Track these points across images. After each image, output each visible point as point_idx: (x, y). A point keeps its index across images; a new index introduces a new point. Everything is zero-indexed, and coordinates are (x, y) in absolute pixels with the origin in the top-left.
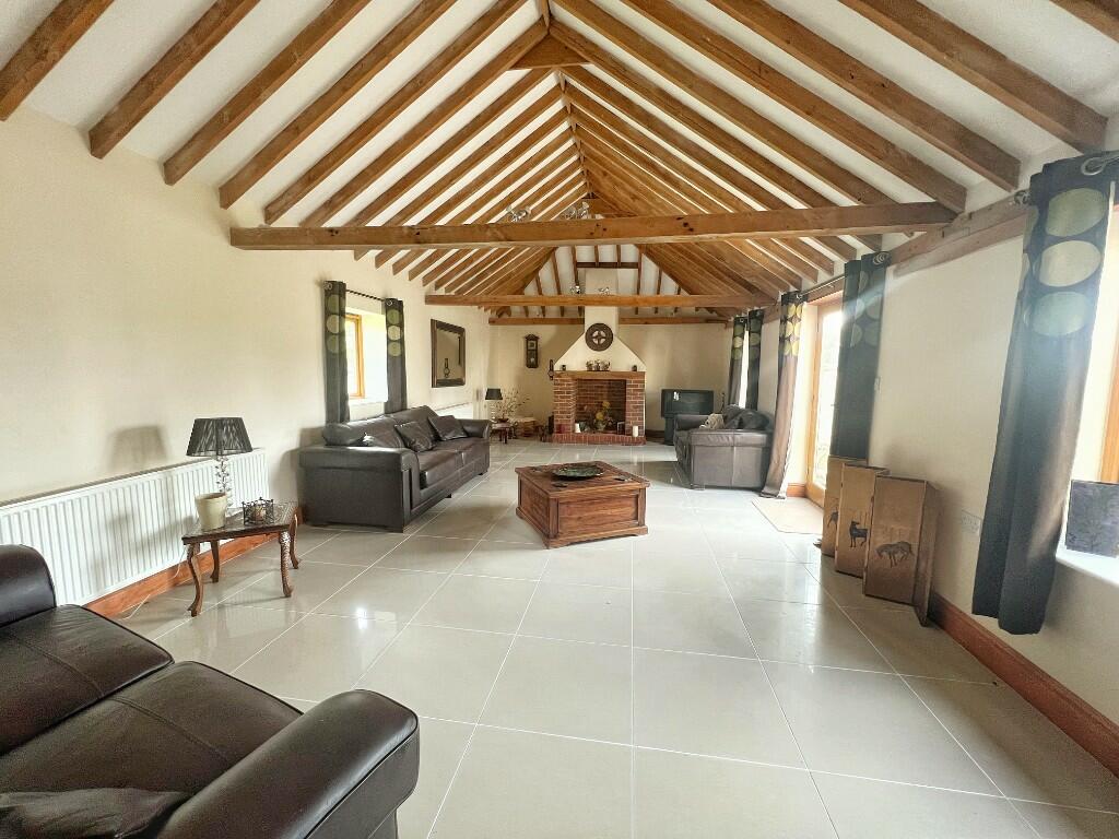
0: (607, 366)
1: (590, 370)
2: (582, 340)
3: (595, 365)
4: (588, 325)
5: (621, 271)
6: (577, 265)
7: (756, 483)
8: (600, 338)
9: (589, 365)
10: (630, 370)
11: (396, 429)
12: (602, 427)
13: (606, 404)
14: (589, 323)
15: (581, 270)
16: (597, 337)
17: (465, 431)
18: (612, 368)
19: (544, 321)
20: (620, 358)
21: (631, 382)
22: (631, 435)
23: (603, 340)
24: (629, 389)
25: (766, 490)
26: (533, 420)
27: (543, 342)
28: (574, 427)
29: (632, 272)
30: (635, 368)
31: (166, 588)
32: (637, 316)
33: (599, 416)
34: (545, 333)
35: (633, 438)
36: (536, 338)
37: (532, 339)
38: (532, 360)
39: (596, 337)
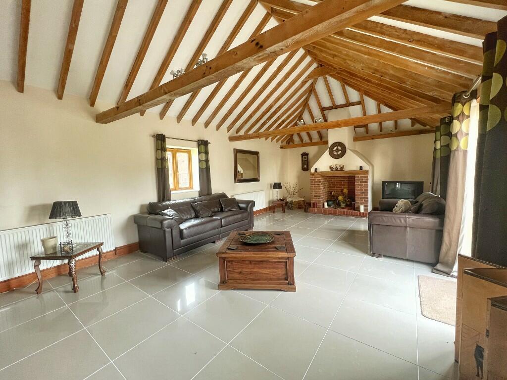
0: (342, 168)
1: (332, 170)
2: (327, 153)
3: (334, 167)
4: (330, 143)
5: (351, 108)
6: (323, 109)
7: (432, 261)
8: (339, 150)
9: (331, 168)
10: (358, 169)
11: (191, 205)
12: (343, 205)
13: (345, 191)
14: (331, 142)
15: (326, 112)
16: (337, 150)
17: (239, 206)
18: (346, 169)
19: (312, 144)
20: (352, 162)
21: (358, 177)
22: (359, 211)
23: (339, 152)
24: (357, 182)
25: (439, 267)
26: (303, 199)
27: (310, 156)
28: (323, 205)
29: (359, 107)
30: (361, 168)
31: (54, 275)
32: (368, 135)
33: (340, 198)
34: (312, 150)
35: (360, 213)
36: (307, 155)
37: (305, 155)
38: (305, 166)
39: (335, 151)
